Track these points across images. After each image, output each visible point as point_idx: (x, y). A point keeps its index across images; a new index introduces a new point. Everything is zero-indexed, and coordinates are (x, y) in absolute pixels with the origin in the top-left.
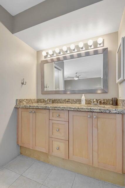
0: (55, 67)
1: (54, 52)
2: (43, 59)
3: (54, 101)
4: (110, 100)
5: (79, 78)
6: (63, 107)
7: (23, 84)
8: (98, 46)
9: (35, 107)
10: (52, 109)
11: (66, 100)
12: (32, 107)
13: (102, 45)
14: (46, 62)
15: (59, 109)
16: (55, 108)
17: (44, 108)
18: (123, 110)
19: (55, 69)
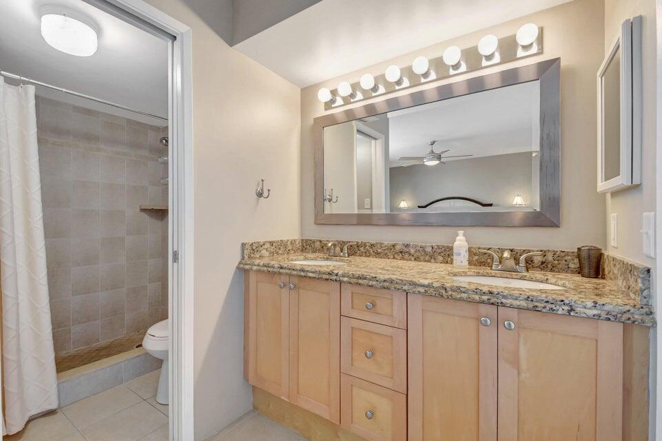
0: (357, 130)
1: (355, 86)
2: (321, 112)
3: (354, 250)
4: (567, 254)
5: (442, 160)
6: (386, 277)
7: (260, 195)
8: (520, 53)
9: (297, 270)
10: (350, 283)
11: (398, 248)
12: (288, 271)
13: (534, 49)
14: (331, 121)
15: (374, 283)
16: (360, 281)
17: (325, 276)
18: (628, 308)
19: (359, 136)
